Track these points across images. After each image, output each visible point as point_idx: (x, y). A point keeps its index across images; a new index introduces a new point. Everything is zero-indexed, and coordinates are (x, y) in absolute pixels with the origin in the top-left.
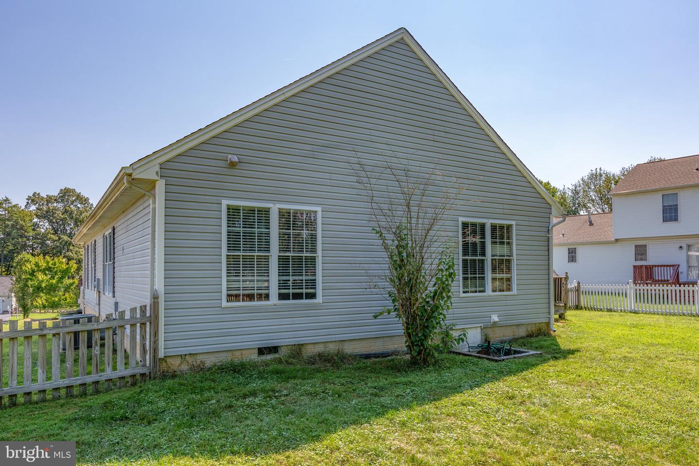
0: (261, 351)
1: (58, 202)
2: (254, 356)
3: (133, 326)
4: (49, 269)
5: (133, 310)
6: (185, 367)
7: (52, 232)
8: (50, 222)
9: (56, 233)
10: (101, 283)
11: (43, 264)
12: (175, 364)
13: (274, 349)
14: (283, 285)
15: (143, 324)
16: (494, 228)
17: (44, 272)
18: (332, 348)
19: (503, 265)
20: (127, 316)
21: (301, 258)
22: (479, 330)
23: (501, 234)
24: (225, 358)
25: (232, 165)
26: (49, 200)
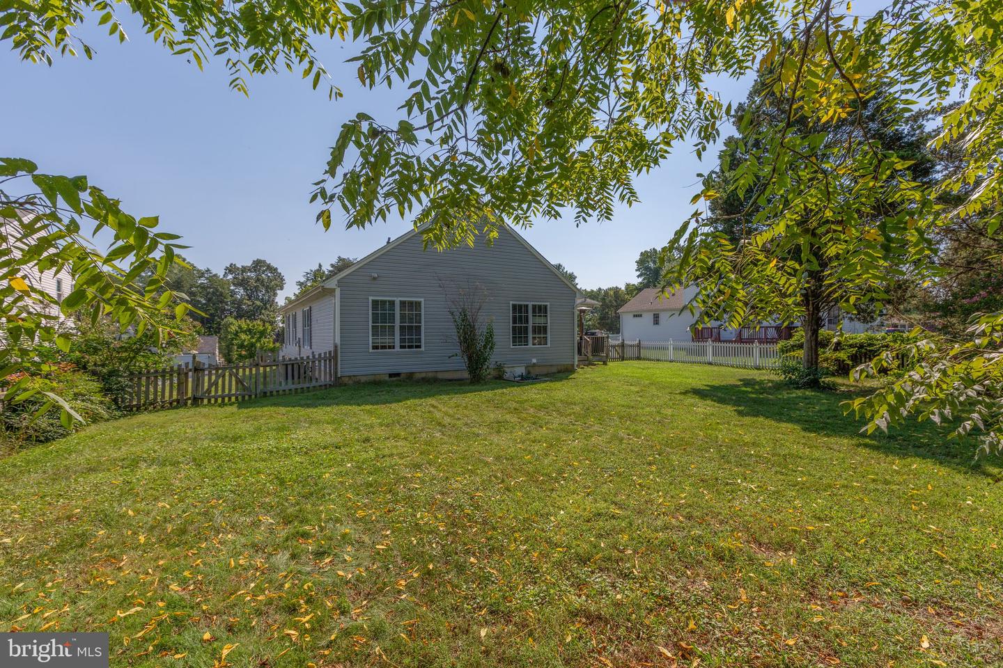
0: (391, 375)
1: (251, 272)
2: (387, 378)
3: (325, 361)
4: (250, 330)
5: (325, 353)
6: (351, 382)
7: (246, 297)
8: (245, 289)
9: (250, 299)
10: (302, 340)
11: (244, 326)
12: (346, 380)
13: (398, 375)
14: (402, 340)
15: (330, 360)
16: (534, 307)
17: (245, 332)
18: (430, 375)
19: (540, 330)
20: (317, 357)
21: (412, 326)
22: (524, 368)
23: (541, 310)
24: (372, 378)
25: (374, 279)
26: (244, 269)
